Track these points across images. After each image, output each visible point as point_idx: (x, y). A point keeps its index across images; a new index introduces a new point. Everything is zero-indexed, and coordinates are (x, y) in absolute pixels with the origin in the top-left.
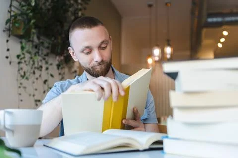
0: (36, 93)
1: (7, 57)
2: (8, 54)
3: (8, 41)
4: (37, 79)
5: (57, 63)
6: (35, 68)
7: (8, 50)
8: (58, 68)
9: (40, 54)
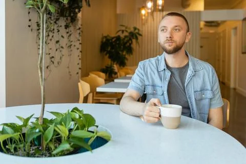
0: (50, 51)
1: (29, 26)
2: (30, 23)
3: (29, 13)
4: (51, 40)
5: (65, 24)
6: (50, 31)
7: (30, 20)
8: (66, 28)
9: (52, 19)
